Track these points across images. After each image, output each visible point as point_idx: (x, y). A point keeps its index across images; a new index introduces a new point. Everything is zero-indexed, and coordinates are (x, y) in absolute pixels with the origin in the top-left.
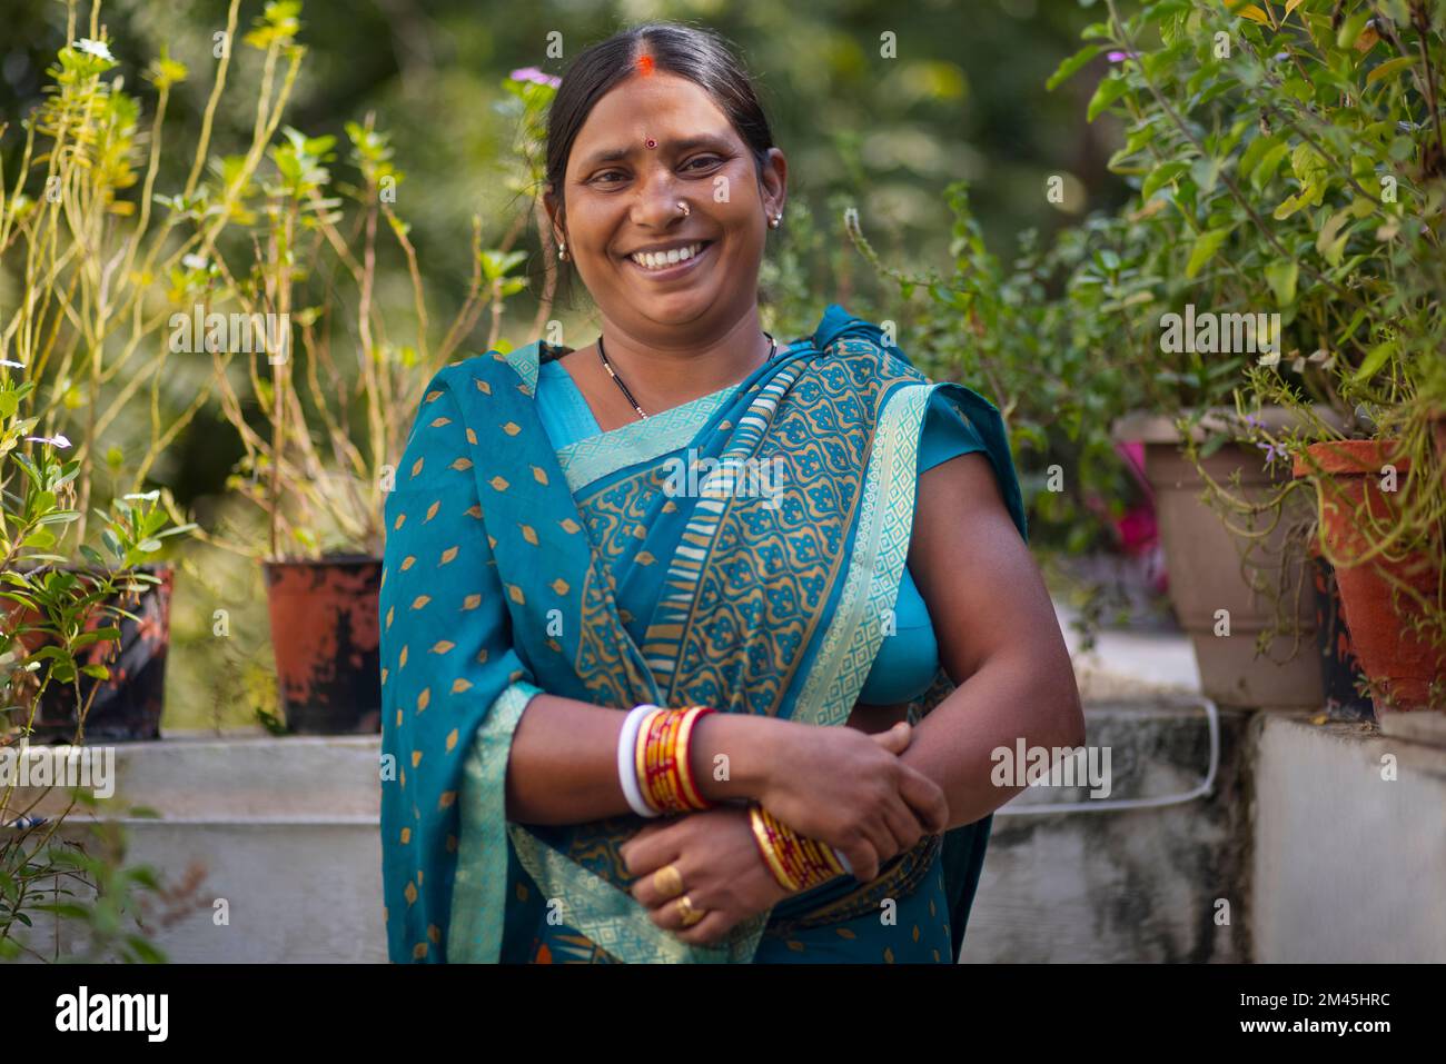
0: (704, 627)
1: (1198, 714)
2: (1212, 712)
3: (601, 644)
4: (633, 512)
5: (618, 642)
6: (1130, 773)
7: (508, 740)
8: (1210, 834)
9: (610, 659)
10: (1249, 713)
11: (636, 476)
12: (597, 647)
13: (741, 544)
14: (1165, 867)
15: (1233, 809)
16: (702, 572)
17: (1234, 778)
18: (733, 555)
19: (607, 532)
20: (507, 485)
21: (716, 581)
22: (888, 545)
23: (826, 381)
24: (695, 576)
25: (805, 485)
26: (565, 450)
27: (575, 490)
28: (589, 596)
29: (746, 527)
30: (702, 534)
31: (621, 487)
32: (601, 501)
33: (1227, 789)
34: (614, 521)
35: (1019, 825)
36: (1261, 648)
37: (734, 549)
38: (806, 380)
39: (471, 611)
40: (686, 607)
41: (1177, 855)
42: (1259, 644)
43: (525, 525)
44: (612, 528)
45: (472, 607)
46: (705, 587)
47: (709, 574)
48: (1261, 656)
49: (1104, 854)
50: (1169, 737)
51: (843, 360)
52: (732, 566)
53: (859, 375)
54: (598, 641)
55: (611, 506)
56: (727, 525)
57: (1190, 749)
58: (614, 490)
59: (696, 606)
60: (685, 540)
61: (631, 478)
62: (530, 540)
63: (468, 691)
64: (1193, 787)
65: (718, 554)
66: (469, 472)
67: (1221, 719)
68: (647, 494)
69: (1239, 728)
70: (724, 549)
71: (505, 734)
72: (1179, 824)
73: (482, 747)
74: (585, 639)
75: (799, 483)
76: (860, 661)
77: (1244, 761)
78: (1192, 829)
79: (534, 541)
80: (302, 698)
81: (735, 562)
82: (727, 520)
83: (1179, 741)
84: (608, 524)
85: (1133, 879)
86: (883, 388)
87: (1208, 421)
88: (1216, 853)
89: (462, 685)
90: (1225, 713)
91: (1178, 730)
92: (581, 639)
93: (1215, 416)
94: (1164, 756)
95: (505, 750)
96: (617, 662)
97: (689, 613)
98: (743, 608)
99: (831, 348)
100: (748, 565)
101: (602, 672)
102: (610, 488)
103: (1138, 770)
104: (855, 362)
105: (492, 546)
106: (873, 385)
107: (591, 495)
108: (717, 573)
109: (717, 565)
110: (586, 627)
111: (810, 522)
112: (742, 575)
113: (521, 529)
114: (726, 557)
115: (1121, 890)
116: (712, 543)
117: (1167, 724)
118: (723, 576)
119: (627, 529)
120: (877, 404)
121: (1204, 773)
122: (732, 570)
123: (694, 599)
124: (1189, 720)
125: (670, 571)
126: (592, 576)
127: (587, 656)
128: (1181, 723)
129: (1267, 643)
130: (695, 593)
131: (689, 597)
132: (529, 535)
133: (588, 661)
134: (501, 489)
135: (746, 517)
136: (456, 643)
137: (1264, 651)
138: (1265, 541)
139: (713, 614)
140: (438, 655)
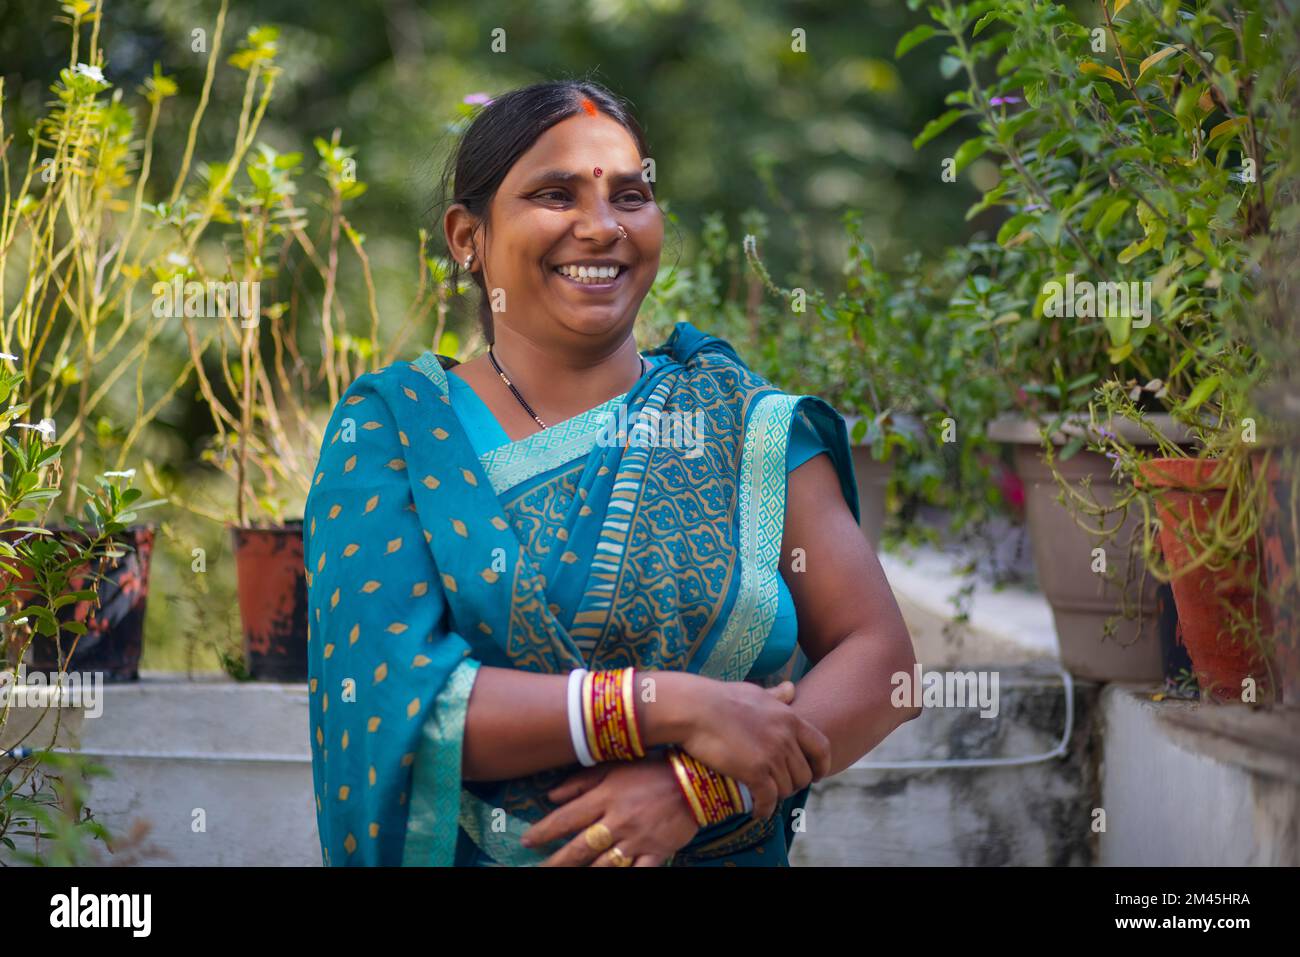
0: (625, 613)
1: (1055, 684)
2: (1068, 683)
3: (531, 628)
4: (553, 515)
5: (547, 626)
6: (994, 735)
7: (465, 704)
8: (1064, 790)
9: (538, 641)
10: (1101, 685)
11: (550, 481)
12: (527, 630)
13: (651, 539)
14: (1023, 818)
15: (1085, 769)
16: (621, 566)
17: (1085, 741)
18: (644, 550)
19: (532, 533)
20: (438, 483)
21: (633, 572)
22: (764, 540)
23: (697, 391)
24: (615, 568)
25: (697, 486)
26: (485, 457)
27: (498, 493)
28: (519, 586)
29: (654, 524)
30: (618, 531)
31: (538, 491)
32: (523, 504)
33: (1080, 751)
34: (537, 523)
35: (894, 778)
36: (1108, 632)
37: (646, 544)
38: (679, 391)
39: (419, 598)
40: (609, 595)
41: (1034, 808)
42: (1106, 628)
43: (456, 519)
44: (536, 529)
45: (421, 594)
46: (625, 578)
47: (627, 566)
48: (1108, 638)
49: (969, 806)
50: (1030, 703)
51: (708, 372)
52: (646, 559)
53: (723, 385)
54: (528, 625)
55: (532, 509)
56: (638, 524)
57: (1048, 714)
58: (533, 495)
59: (617, 595)
60: (604, 537)
61: (546, 484)
62: (460, 532)
63: (428, 666)
64: (1050, 748)
65: (633, 550)
66: (403, 472)
67: (1076, 689)
68: (562, 498)
69: (1091, 697)
70: (637, 546)
71: (462, 700)
72: (1036, 780)
73: (439, 711)
74: (515, 623)
75: (692, 485)
76: (756, 639)
77: (1095, 726)
78: (1048, 786)
79: (465, 534)
80: (263, 648)
81: (648, 555)
82: (638, 519)
83: (1039, 708)
84: (533, 526)
85: (994, 829)
86: (748, 396)
87: (1067, 427)
88: (1068, 807)
89: (423, 660)
90: (1080, 683)
91: (1036, 697)
92: (511, 623)
93: (1072, 423)
94: (1024, 721)
95: (463, 713)
96: (546, 644)
97: (612, 600)
98: (656, 594)
99: (693, 362)
100: (659, 556)
101: (530, 651)
102: (530, 493)
103: (1002, 730)
104: (718, 374)
105: (429, 540)
106: (739, 394)
107: (513, 499)
108: (632, 565)
109: (633, 559)
110: (516, 612)
111: (706, 519)
112: (654, 566)
113: (452, 524)
114: (640, 551)
115: (983, 838)
116: (627, 539)
117: (1027, 692)
118: (639, 568)
119: (550, 530)
120: (744, 412)
121: (1060, 736)
122: (646, 563)
123: (616, 588)
124: (1047, 689)
125: (594, 565)
126: (521, 568)
127: (517, 638)
128: (1040, 692)
129: (1113, 627)
130: (617, 583)
131: (611, 587)
132: (460, 528)
133: (517, 642)
134: (433, 487)
135: (653, 515)
136: (410, 626)
137: (1110, 634)
138: (1114, 537)
139: (631, 601)
140: (394, 635)
